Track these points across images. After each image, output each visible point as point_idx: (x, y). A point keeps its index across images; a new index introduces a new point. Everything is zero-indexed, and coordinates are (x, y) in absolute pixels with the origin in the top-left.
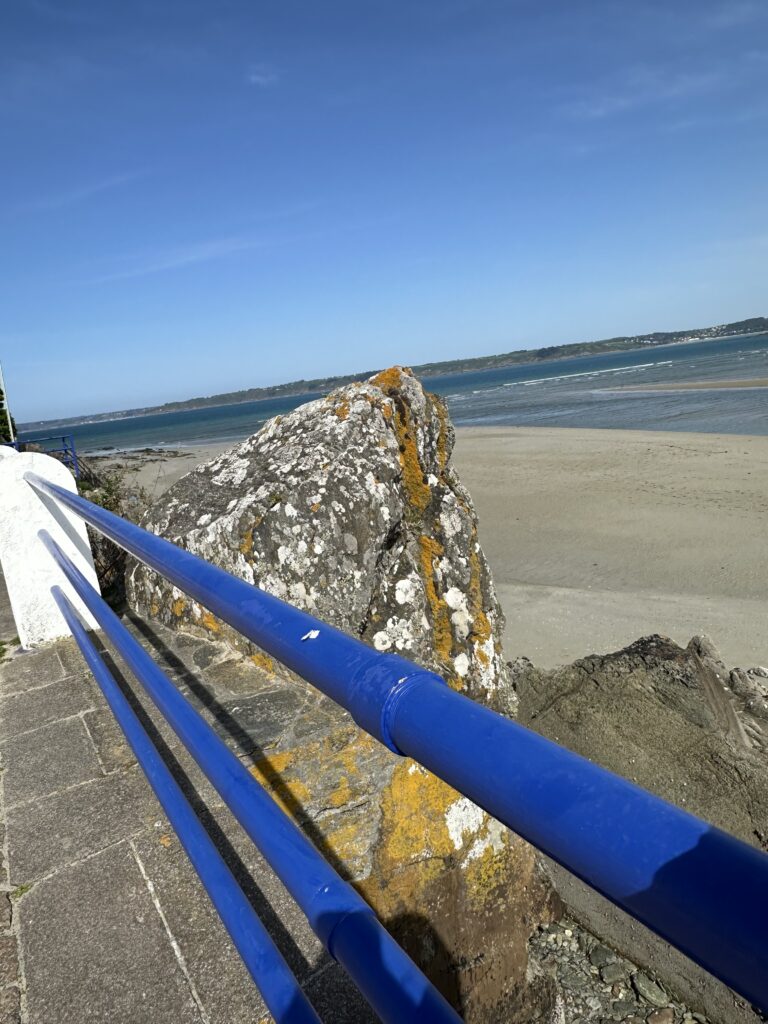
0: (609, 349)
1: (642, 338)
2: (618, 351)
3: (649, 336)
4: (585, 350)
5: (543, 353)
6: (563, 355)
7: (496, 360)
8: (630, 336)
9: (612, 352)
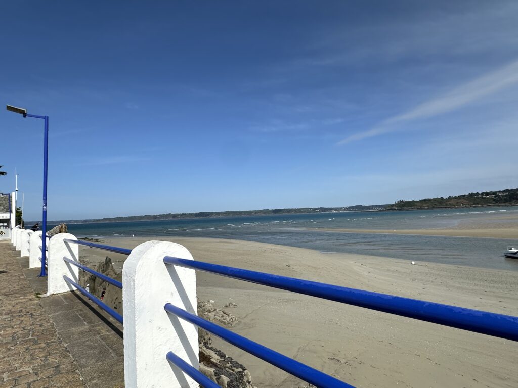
0: (302, 212)
1: (316, 209)
2: (306, 213)
3: (318, 208)
4: (292, 211)
5: (275, 211)
6: (283, 212)
7: (256, 212)
8: (311, 207)
9: (303, 213)
